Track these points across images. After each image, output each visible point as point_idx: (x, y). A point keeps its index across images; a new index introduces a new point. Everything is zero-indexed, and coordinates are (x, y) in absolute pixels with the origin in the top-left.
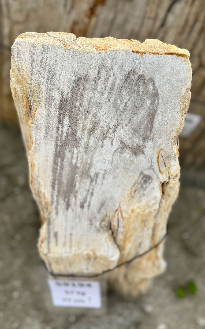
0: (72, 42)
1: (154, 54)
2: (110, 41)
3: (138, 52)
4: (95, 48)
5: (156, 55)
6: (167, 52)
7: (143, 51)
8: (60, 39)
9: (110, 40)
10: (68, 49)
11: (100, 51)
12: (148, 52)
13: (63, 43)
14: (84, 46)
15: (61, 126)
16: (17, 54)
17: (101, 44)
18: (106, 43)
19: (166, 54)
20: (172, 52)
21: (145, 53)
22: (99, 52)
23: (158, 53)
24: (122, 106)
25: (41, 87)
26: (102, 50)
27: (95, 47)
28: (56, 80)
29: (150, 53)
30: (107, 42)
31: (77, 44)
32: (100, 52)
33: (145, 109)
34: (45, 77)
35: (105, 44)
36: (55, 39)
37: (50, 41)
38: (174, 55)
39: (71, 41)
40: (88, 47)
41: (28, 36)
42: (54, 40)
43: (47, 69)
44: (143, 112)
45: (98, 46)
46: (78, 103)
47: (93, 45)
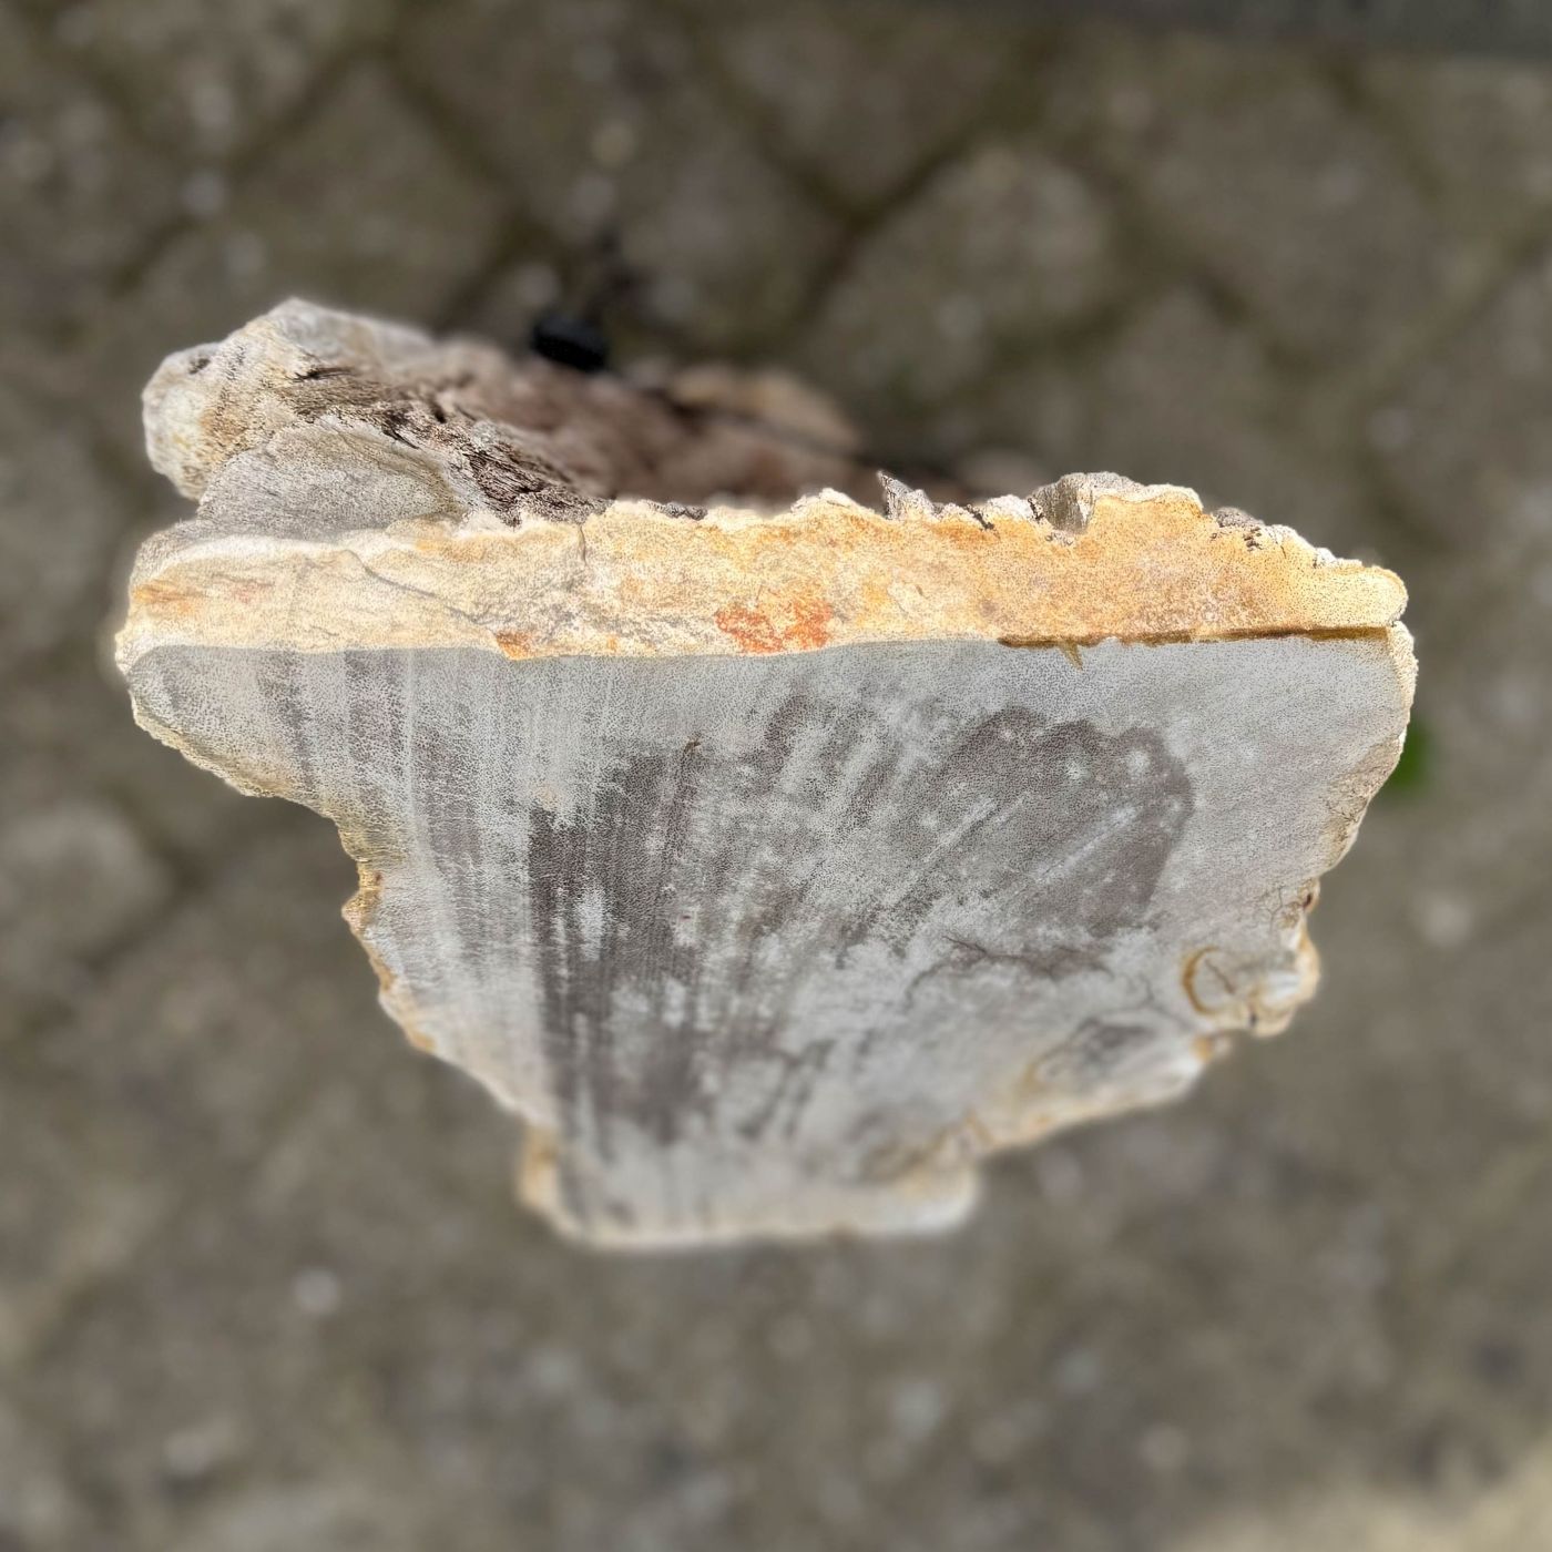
0: (557, 608)
1: (1155, 640)
2: (836, 550)
3: (1048, 643)
4: (734, 631)
5: (1168, 645)
6: (1243, 620)
7: (1081, 630)
8: (465, 605)
9: (833, 543)
10: (538, 664)
11: (770, 649)
12: (1110, 635)
13: (497, 627)
14: (653, 620)
15: (559, 924)
16: (166, 698)
17: (773, 579)
18: (810, 572)
19: (1237, 635)
20: (1281, 621)
21: (1088, 642)
22: (767, 654)
23: (1184, 637)
24: (953, 834)
25: (387, 804)
26: (788, 636)
27: (731, 624)
28: (482, 779)
29: (1125, 640)
30: (814, 557)
31: (595, 609)
32: (776, 654)
33: (1104, 837)
34: (407, 769)
35: (804, 579)
36: (430, 603)
37: (396, 626)
38: (1292, 638)
39: (548, 602)
40: (680, 630)
41: (216, 579)
42: (426, 617)
43: (410, 739)
44: (1089, 847)
45: (751, 607)
46: (653, 844)
47: (715, 607)
